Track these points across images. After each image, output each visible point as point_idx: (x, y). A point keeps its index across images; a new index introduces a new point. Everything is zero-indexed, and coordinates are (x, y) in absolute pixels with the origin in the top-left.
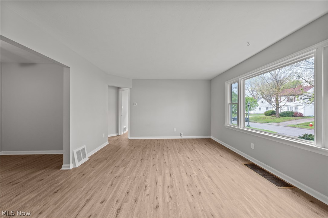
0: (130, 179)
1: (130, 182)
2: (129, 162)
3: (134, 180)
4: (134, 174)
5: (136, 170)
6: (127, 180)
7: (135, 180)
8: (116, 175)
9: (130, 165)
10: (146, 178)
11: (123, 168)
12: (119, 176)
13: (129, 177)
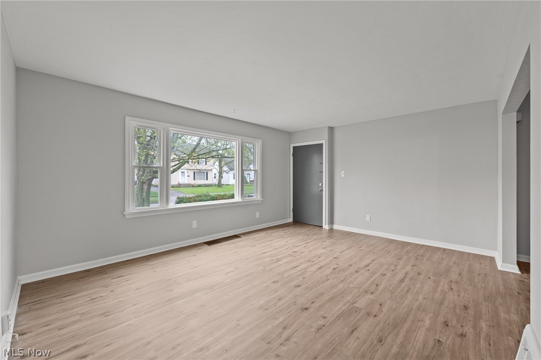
0: (350, 283)
1: (352, 279)
2: (338, 317)
3: (345, 279)
4: (341, 286)
5: (335, 290)
6: (355, 283)
7: (343, 278)
8: (372, 297)
9: (339, 307)
10: (327, 276)
11: (356, 305)
12: (366, 292)
13: (351, 286)
